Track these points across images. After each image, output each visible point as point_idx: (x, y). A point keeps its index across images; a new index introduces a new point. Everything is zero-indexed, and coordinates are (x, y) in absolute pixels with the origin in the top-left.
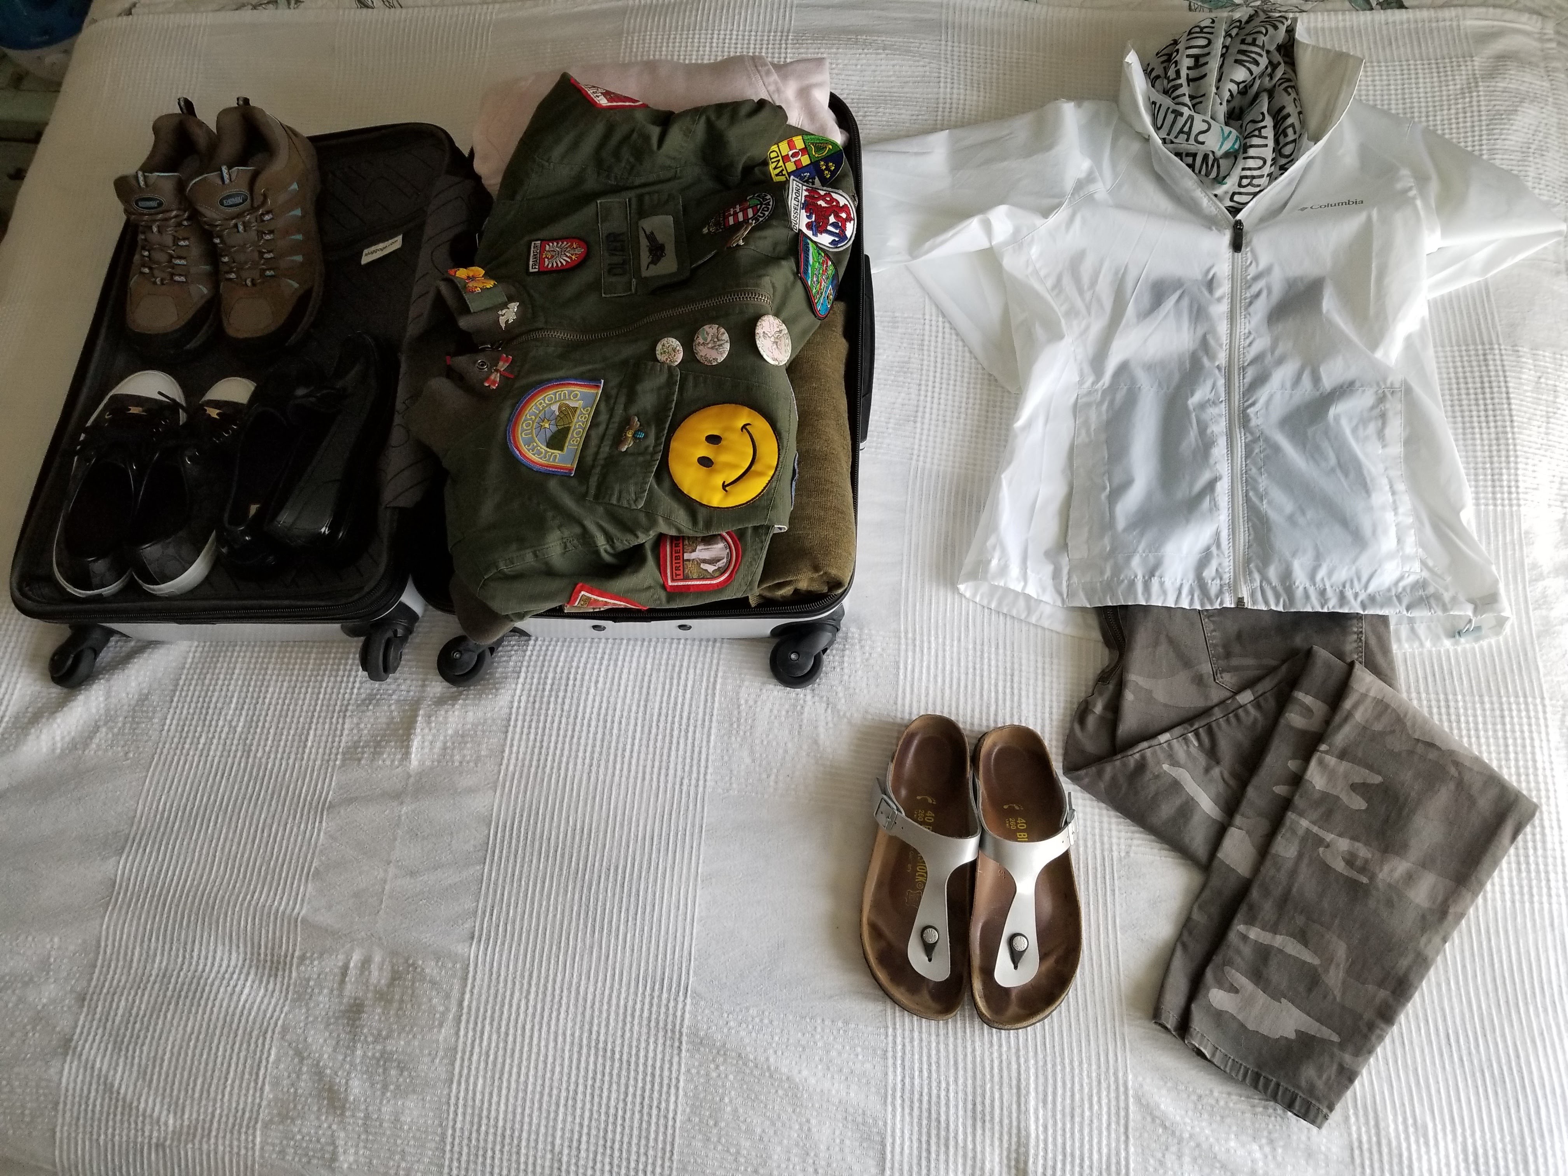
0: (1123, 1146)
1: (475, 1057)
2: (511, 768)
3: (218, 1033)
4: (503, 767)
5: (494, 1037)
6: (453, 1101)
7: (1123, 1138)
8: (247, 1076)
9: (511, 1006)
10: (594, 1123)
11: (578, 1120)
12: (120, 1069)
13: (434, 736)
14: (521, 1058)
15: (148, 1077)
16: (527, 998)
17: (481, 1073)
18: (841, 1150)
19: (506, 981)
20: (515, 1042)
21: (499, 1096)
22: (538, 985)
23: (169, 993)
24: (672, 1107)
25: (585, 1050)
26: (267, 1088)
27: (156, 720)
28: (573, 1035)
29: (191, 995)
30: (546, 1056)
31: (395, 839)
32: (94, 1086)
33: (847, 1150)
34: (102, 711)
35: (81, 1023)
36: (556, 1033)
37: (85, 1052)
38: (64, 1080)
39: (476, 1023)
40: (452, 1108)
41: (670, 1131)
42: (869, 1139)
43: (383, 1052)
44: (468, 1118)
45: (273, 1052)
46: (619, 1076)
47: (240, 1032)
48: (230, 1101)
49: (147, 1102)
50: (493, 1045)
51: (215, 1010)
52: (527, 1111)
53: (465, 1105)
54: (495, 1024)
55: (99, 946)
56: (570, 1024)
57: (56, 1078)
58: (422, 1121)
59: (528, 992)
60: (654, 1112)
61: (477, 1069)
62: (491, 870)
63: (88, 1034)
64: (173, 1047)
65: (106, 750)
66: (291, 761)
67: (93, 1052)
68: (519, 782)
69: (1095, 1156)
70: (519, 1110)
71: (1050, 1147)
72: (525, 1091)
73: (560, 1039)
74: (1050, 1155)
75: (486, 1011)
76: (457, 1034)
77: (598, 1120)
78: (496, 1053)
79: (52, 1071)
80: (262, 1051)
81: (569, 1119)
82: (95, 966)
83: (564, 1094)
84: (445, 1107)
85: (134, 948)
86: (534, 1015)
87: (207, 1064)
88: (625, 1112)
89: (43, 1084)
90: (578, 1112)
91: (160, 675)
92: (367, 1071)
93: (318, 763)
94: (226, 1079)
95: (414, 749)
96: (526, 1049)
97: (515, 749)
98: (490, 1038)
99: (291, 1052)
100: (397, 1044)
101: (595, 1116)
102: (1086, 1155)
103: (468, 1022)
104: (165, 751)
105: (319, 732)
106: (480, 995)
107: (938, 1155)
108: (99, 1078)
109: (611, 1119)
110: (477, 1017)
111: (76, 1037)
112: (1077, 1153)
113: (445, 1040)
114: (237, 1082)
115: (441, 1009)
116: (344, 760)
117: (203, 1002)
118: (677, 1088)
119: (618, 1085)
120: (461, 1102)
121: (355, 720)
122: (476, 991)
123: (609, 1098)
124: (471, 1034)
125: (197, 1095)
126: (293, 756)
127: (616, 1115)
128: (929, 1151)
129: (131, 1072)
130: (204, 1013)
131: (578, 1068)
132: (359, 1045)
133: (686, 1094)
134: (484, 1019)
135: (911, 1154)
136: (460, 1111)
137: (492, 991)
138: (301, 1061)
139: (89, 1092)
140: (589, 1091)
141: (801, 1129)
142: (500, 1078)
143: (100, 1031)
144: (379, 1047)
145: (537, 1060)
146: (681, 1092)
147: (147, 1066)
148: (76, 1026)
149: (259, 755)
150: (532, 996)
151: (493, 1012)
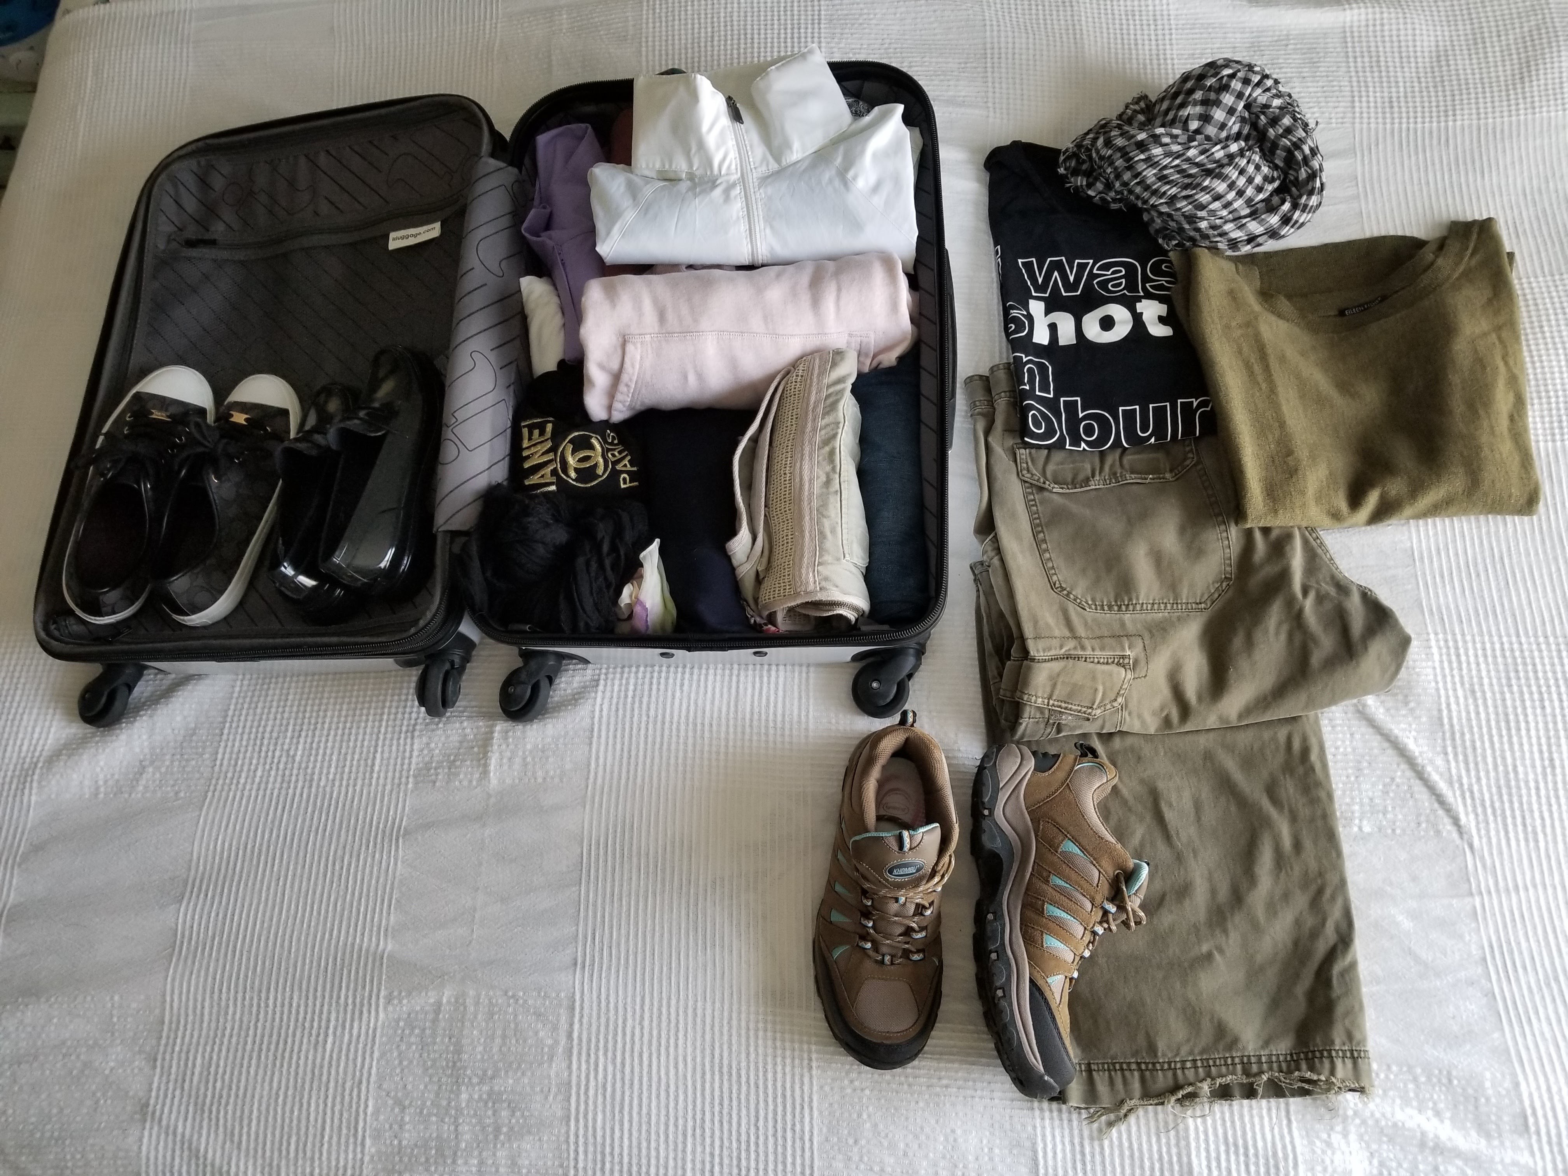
0: (1286, 1131)
1: (591, 1092)
2: (599, 781)
3: (307, 1087)
4: (591, 780)
5: (610, 1068)
6: (572, 1139)
7: (1285, 1122)
8: (344, 1131)
9: (624, 1034)
10: (726, 1152)
11: (708, 1150)
12: (204, 1132)
13: (512, 752)
14: (641, 1088)
15: (236, 1138)
16: (641, 1023)
17: (600, 1108)
18: (991, 1159)
19: (616, 1008)
20: (632, 1072)
21: (622, 1130)
22: (651, 1010)
23: (249, 1047)
24: (807, 1129)
25: (708, 1076)
26: (368, 1142)
27: (207, 756)
28: (694, 1059)
29: (273, 1047)
30: (668, 1086)
31: (480, 864)
32: (178, 1153)
33: (997, 1159)
34: (146, 751)
35: (155, 1085)
36: (676, 1059)
37: (165, 1116)
38: (144, 1148)
39: (589, 1055)
40: (572, 1147)
41: (807, 1154)
42: (1018, 1145)
43: (490, 1093)
44: (590, 1156)
45: (371, 1103)
46: (748, 1100)
47: (332, 1085)
48: (329, 1159)
49: (238, 1166)
50: (610, 1077)
51: (302, 1062)
52: (653, 1145)
53: (586, 1144)
54: (610, 1054)
55: (164, 1001)
56: (690, 1050)
57: (135, 1148)
58: (541, 1163)
59: (642, 1018)
60: (789, 1134)
61: (595, 1103)
62: (588, 891)
63: (166, 1096)
64: (260, 1105)
65: (154, 792)
66: (358, 788)
67: (173, 1117)
68: (610, 795)
69: (1260, 1144)
70: (644, 1144)
71: (1211, 1138)
72: (649, 1123)
73: (681, 1066)
74: (1212, 1147)
75: (598, 1041)
76: (569, 1067)
77: (730, 1148)
78: (614, 1085)
79: (130, 1140)
80: (358, 1103)
81: (699, 1149)
82: (163, 1023)
83: (690, 1124)
84: (564, 1147)
85: (204, 1000)
86: (650, 1042)
87: (299, 1121)
88: (758, 1138)
89: (121, 1154)
90: (708, 1141)
91: (206, 707)
92: (475, 1114)
93: (388, 787)
94: (323, 1137)
95: (492, 768)
96: (645, 1079)
97: (601, 761)
98: (605, 1070)
99: (390, 1102)
100: (506, 1083)
101: (726, 1143)
102: (1250, 1143)
103: (580, 1054)
104: (219, 787)
105: (386, 755)
106: (590, 1025)
107: (1093, 1156)
108: (183, 1144)
109: (743, 1146)
110: (589, 1049)
111: (152, 1102)
112: (1240, 1142)
113: (557, 1075)
114: (335, 1139)
115: (549, 1042)
116: (416, 783)
117: (287, 1055)
118: (811, 1109)
119: (748, 1109)
120: (581, 1140)
121: (425, 740)
122: (585, 1020)
123: (739, 1125)
124: (584, 1067)
125: (292, 1155)
126: (359, 782)
127: (748, 1142)
128: (1083, 1154)
129: (217, 1134)
130: (290, 1066)
131: (703, 1095)
132: (463, 1088)
133: (821, 1113)
134: (597, 1049)
135: (1064, 1158)
136: (581, 1149)
137: (603, 1020)
138: (403, 1109)
139: (173, 1159)
140: (717, 1119)
141: (946, 1139)
142: (621, 1111)
143: (178, 1093)
144: (486, 1088)
145: (658, 1089)
146: (816, 1113)
147: (233, 1126)
148: (151, 1090)
149: (322, 784)
150: (646, 1023)
151: (606, 1042)
